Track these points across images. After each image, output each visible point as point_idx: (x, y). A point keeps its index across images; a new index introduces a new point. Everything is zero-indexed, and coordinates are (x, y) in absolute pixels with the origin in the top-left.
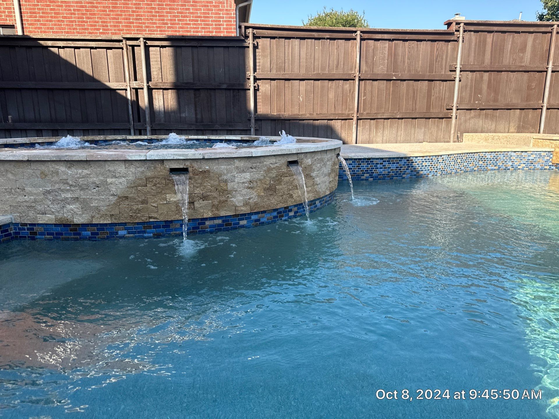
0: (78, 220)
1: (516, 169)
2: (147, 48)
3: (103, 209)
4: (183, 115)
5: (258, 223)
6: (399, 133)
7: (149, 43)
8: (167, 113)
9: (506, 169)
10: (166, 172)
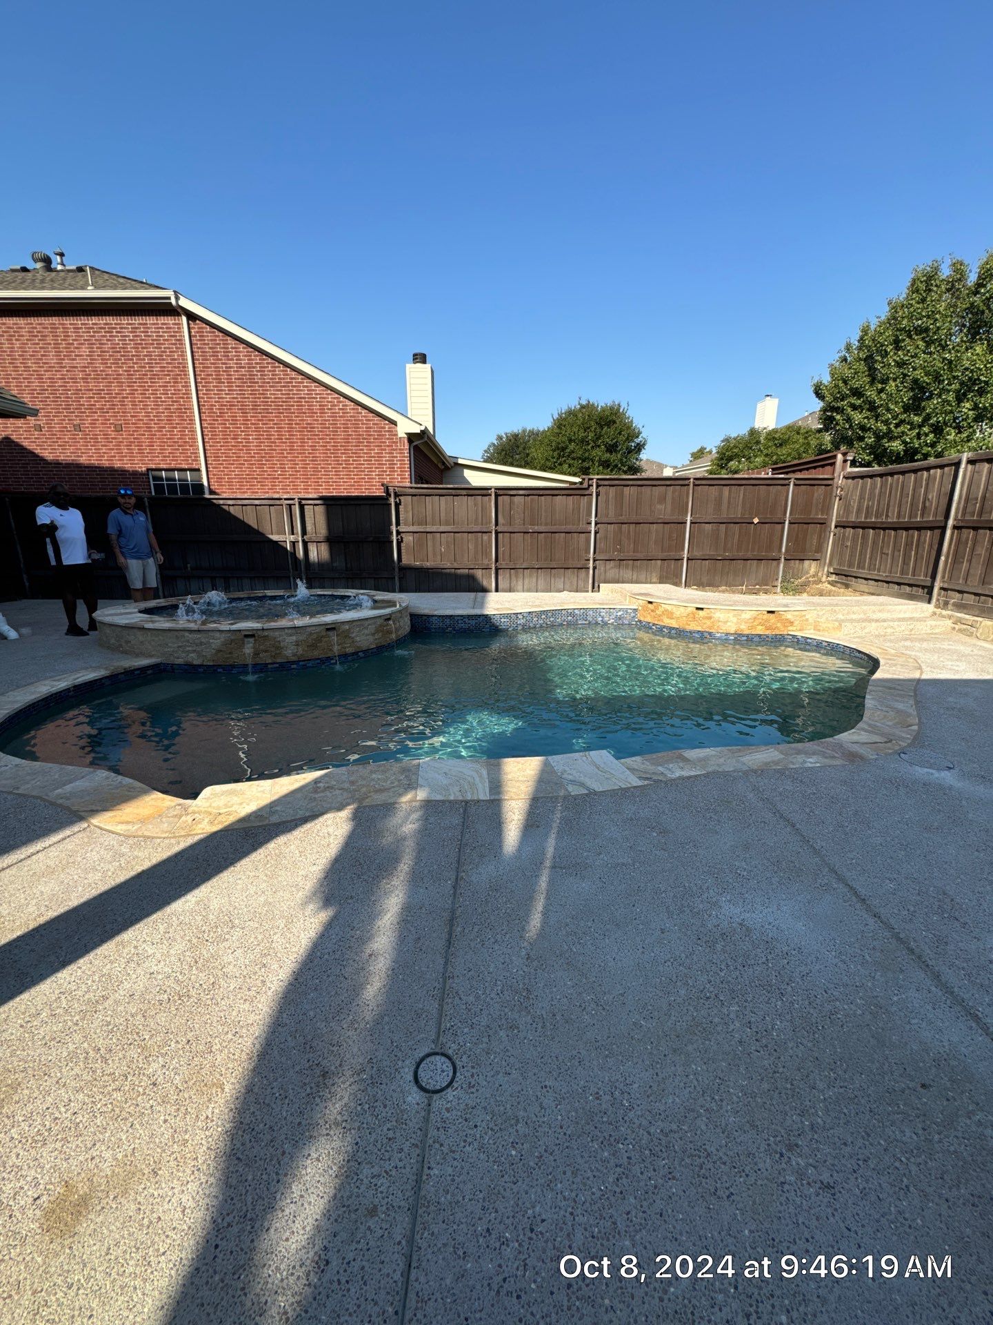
0: (196, 662)
1: (606, 624)
2: (302, 507)
3: (209, 657)
4: (335, 565)
5: (305, 667)
7: (303, 502)
8: (320, 565)
9: (597, 623)
10: (242, 637)
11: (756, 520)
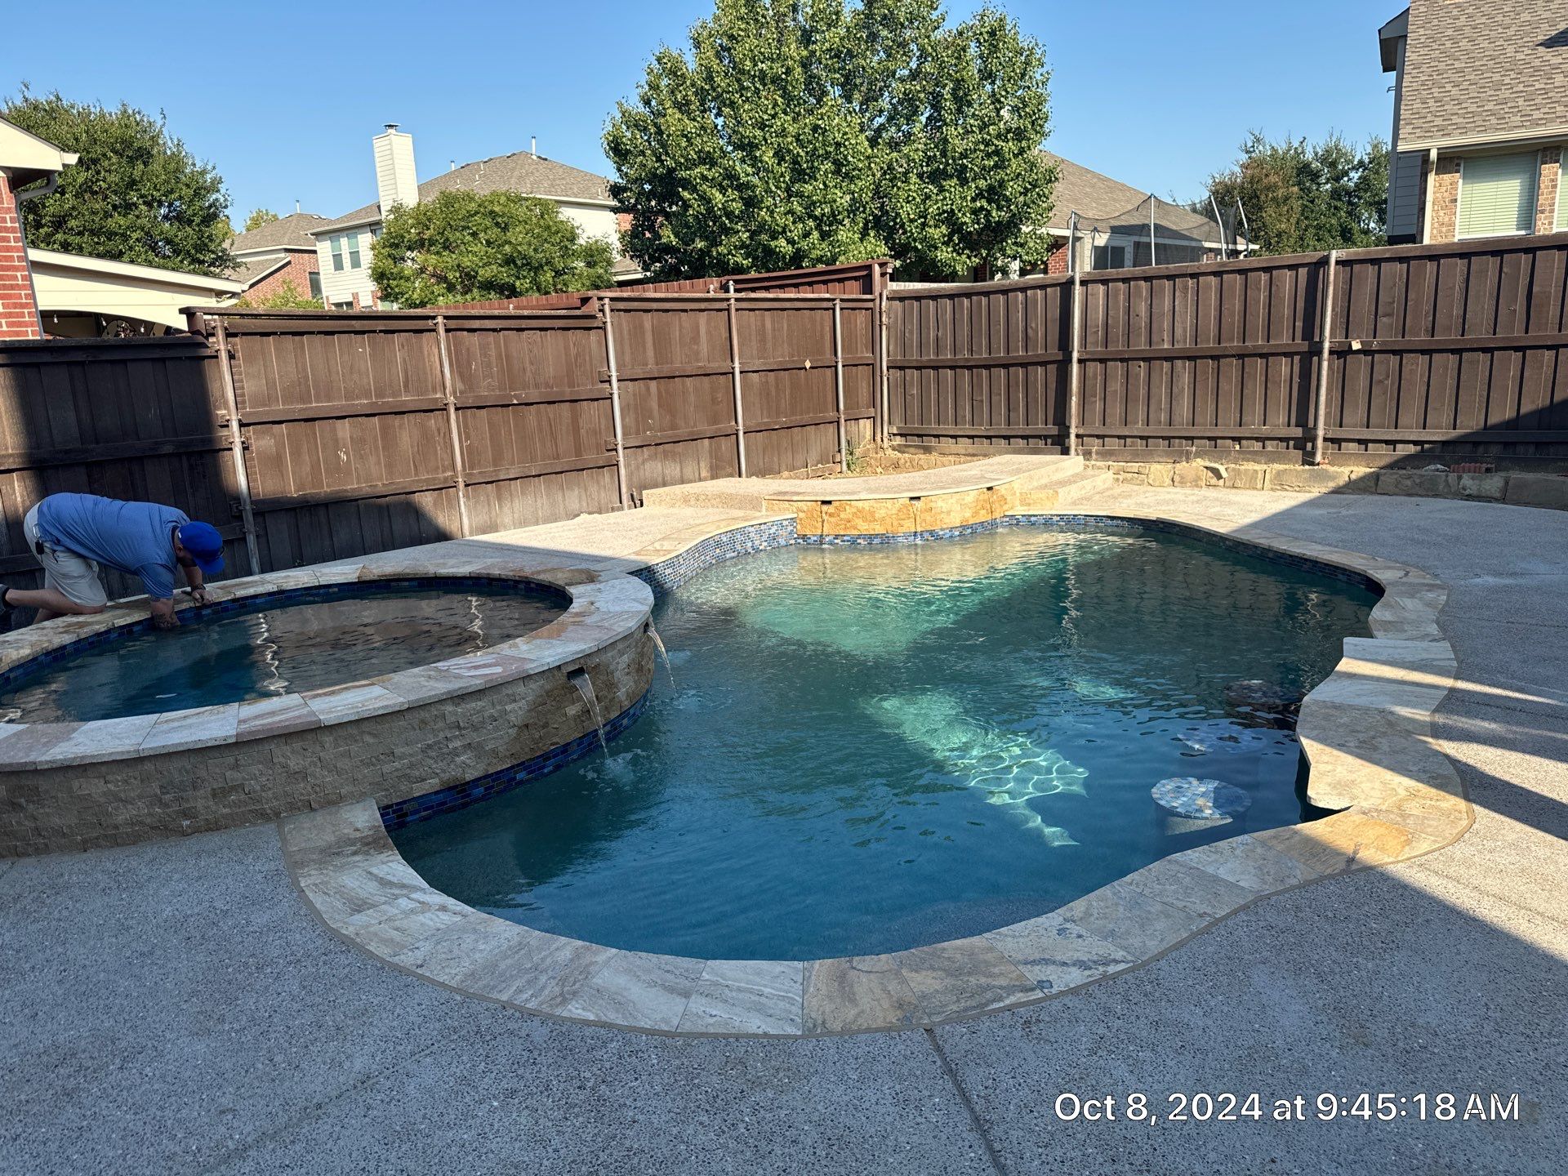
0: (470, 775)
3: (502, 749)
6: (539, 504)
10: (564, 679)
11: (808, 365)
